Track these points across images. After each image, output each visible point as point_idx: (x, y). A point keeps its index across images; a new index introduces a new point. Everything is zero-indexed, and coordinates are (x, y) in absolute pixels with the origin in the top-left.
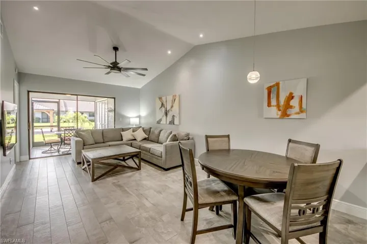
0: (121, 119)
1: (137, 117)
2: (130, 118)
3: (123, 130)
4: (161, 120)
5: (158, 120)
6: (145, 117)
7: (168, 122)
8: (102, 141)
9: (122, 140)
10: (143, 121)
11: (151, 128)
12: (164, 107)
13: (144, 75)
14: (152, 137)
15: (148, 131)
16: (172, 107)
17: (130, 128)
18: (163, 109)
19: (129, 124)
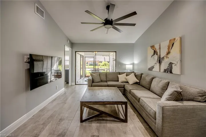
0: (119, 65)
1: (131, 64)
2: (126, 65)
3: (120, 74)
4: (153, 67)
5: (150, 67)
6: (138, 64)
7: (162, 70)
8: (105, 80)
9: (118, 81)
10: (136, 67)
11: (142, 74)
12: (157, 54)
13: (134, 25)
14: (143, 83)
15: (139, 77)
16: (168, 53)
17: (125, 73)
18: (156, 57)
19: (125, 69)
